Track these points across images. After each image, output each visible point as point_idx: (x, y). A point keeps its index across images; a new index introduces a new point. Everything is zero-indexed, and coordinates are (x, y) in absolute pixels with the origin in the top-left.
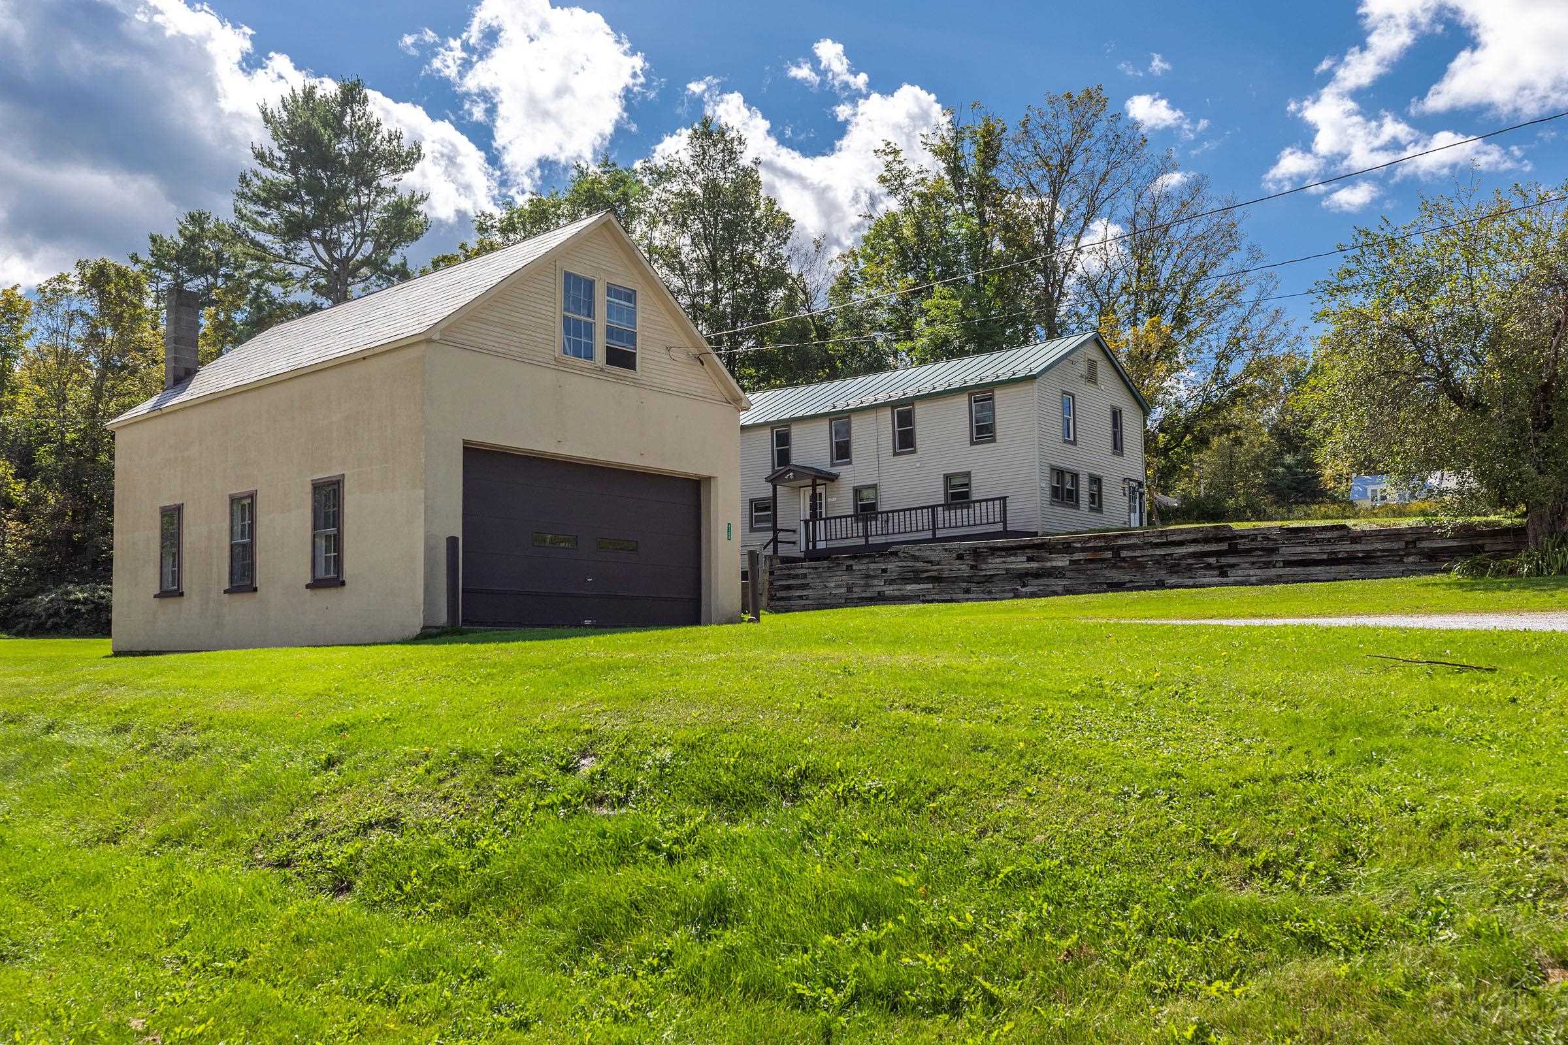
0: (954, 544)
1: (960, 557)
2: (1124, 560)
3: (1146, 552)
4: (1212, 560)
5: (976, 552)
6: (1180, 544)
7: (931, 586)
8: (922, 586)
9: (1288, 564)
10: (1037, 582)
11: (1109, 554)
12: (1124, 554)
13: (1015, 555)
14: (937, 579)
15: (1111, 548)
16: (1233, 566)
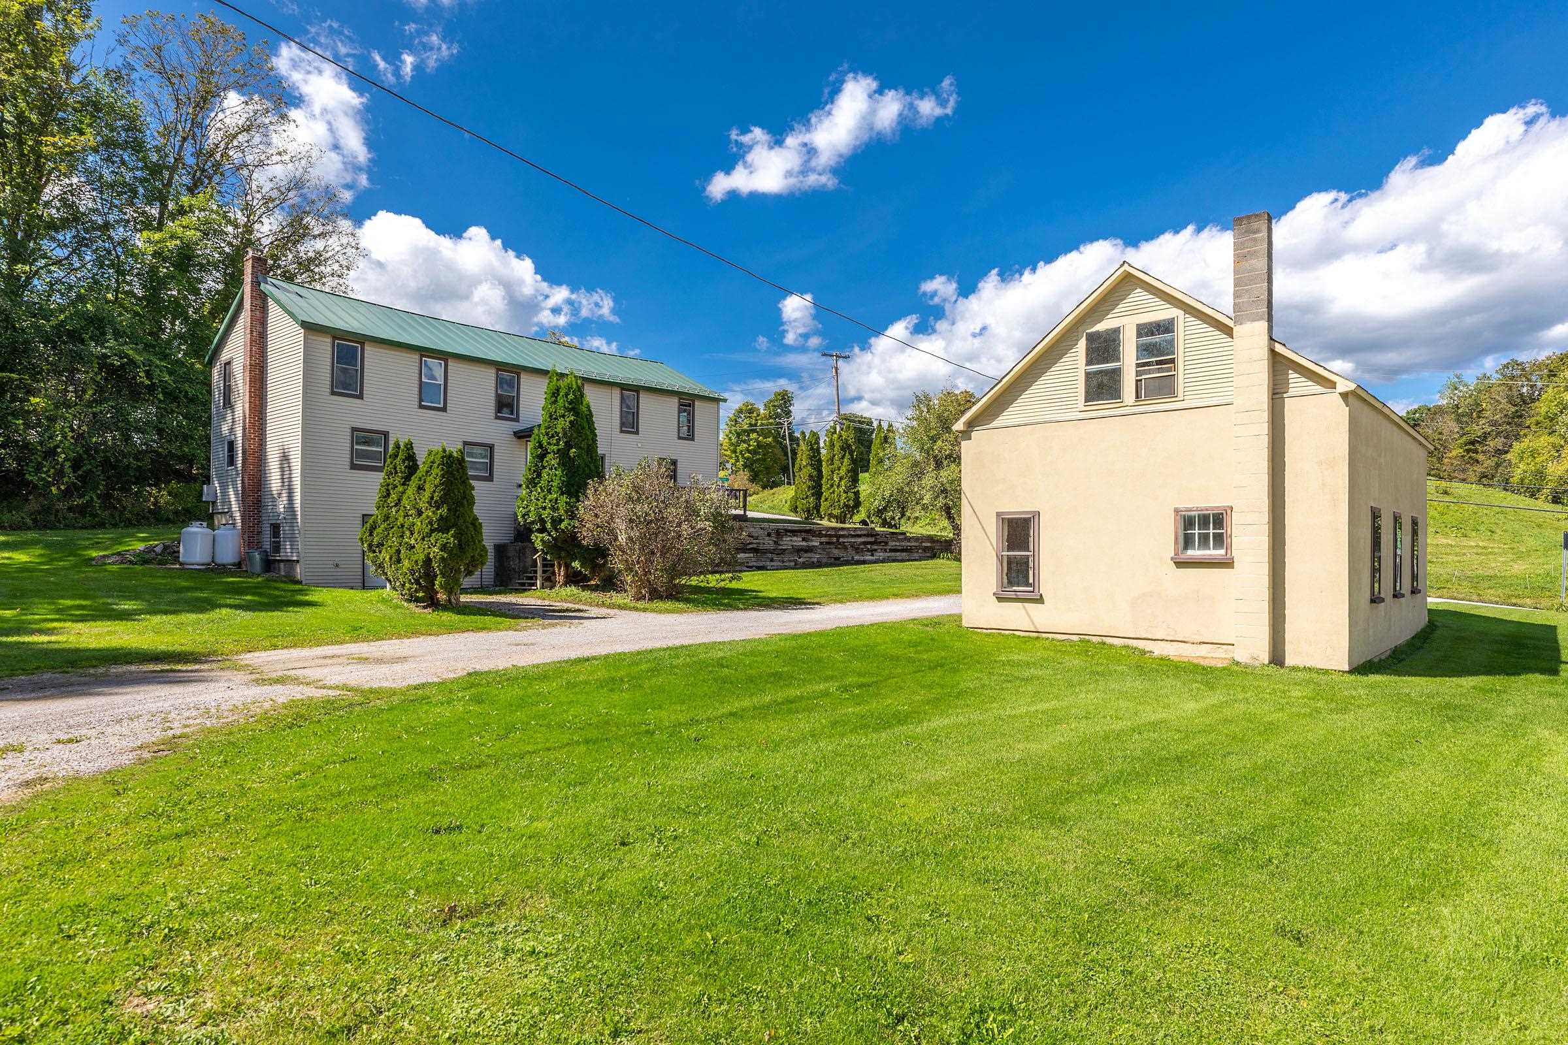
0: (765, 525)
1: (769, 535)
2: (840, 544)
3: (850, 540)
4: (869, 546)
5: (778, 532)
6: (859, 536)
7: (752, 555)
8: (747, 555)
9: (891, 551)
10: (806, 555)
11: (835, 540)
12: (841, 540)
13: (797, 536)
14: (755, 550)
15: (835, 536)
16: (876, 550)
